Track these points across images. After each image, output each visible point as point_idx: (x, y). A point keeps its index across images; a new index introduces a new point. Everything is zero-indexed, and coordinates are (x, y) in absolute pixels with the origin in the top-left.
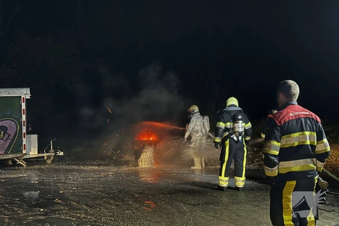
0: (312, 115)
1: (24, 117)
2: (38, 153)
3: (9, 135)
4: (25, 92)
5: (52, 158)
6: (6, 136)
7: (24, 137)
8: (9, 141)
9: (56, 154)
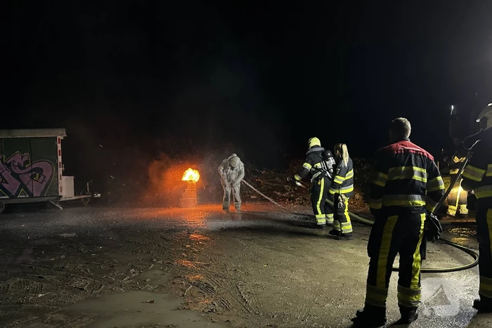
0: (423, 153)
1: (60, 158)
2: (75, 195)
3: (45, 177)
4: (61, 133)
5: (89, 200)
6: (42, 177)
7: (61, 179)
8: (45, 183)
9: (93, 195)
